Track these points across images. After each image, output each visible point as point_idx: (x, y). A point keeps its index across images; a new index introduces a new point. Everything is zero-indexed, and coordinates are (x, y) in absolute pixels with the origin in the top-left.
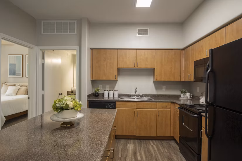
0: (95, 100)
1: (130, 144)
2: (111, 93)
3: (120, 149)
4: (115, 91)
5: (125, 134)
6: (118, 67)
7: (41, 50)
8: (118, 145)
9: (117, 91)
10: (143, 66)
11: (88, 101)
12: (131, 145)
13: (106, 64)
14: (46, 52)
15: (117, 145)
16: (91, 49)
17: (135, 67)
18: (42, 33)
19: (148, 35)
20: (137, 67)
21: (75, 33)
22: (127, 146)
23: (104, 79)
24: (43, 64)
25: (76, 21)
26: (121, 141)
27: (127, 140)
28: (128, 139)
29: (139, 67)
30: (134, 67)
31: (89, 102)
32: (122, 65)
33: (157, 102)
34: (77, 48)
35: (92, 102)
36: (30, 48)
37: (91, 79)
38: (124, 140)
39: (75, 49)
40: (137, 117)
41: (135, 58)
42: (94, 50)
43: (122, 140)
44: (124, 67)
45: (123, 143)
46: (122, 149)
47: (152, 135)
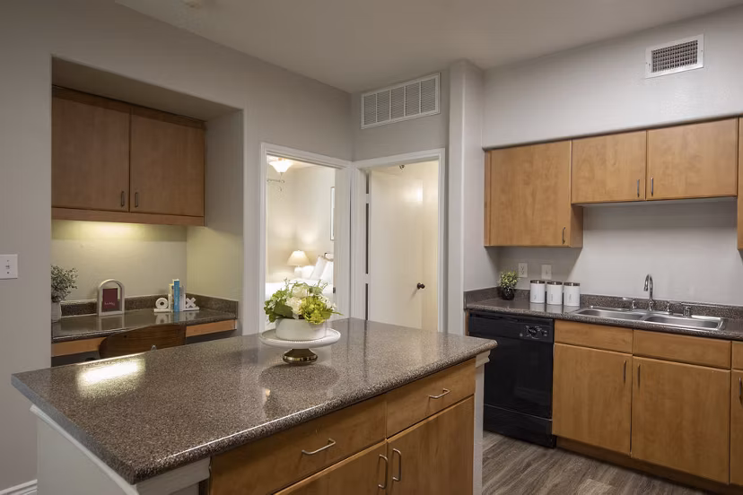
0: (496, 309)
1: (600, 480)
2: (555, 291)
3: (549, 484)
4: (568, 284)
5: (585, 438)
6: (574, 201)
7: (361, 169)
8: (552, 471)
9: (576, 285)
10: (678, 190)
11: (466, 309)
12: (599, 484)
13: (533, 195)
14: (374, 174)
15: (547, 470)
16: (487, 150)
17: (642, 197)
18: (363, 125)
19: (699, 65)
20: (649, 197)
21: (437, 110)
22: (581, 482)
23: (527, 242)
24: (367, 205)
25: (437, 77)
26: (570, 460)
27: (594, 463)
28: (603, 461)
29: (655, 197)
30: (636, 198)
31: (471, 315)
32: (586, 195)
33: (731, 339)
34: (440, 152)
35: (478, 316)
36: (338, 168)
37: (485, 242)
38: (583, 460)
39: (435, 159)
40: (635, 387)
41: (644, 164)
42: (493, 151)
43: (574, 458)
44: (598, 200)
45: (571, 470)
46: (556, 485)
47: (704, 475)
